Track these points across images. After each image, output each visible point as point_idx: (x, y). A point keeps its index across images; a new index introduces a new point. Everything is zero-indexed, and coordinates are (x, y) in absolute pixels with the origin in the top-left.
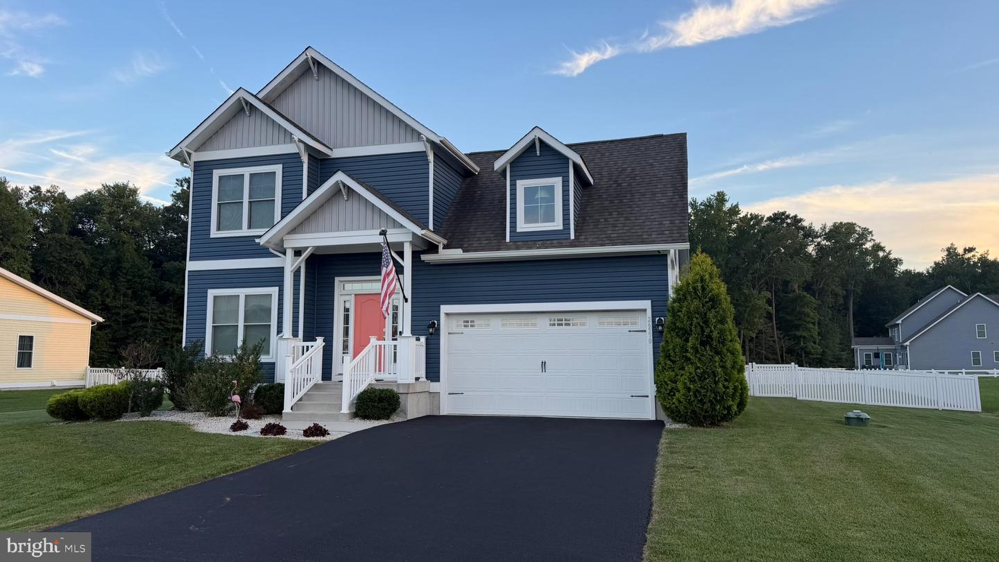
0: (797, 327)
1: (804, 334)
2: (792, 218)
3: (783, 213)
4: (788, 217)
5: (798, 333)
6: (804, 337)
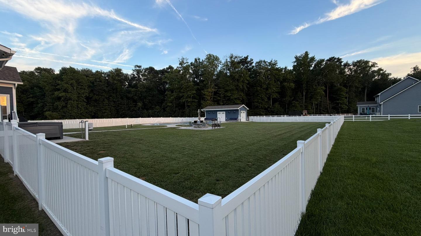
1: (340, 102)
2: (337, 59)
3: (333, 57)
4: (335, 59)
5: (338, 102)
6: (341, 103)
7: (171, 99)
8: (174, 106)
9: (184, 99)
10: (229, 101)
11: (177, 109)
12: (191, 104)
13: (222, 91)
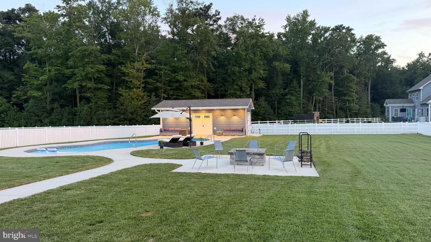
0: (345, 95)
3: (341, 26)
6: (349, 100)
7: (39, 82)
8: (46, 98)
9: (74, 82)
10: (178, 91)
11: (56, 105)
12: (92, 95)
13: (164, 70)
